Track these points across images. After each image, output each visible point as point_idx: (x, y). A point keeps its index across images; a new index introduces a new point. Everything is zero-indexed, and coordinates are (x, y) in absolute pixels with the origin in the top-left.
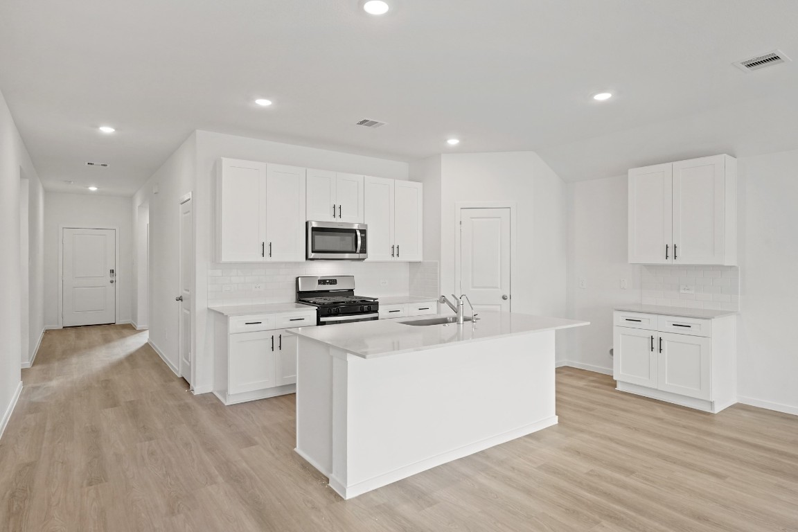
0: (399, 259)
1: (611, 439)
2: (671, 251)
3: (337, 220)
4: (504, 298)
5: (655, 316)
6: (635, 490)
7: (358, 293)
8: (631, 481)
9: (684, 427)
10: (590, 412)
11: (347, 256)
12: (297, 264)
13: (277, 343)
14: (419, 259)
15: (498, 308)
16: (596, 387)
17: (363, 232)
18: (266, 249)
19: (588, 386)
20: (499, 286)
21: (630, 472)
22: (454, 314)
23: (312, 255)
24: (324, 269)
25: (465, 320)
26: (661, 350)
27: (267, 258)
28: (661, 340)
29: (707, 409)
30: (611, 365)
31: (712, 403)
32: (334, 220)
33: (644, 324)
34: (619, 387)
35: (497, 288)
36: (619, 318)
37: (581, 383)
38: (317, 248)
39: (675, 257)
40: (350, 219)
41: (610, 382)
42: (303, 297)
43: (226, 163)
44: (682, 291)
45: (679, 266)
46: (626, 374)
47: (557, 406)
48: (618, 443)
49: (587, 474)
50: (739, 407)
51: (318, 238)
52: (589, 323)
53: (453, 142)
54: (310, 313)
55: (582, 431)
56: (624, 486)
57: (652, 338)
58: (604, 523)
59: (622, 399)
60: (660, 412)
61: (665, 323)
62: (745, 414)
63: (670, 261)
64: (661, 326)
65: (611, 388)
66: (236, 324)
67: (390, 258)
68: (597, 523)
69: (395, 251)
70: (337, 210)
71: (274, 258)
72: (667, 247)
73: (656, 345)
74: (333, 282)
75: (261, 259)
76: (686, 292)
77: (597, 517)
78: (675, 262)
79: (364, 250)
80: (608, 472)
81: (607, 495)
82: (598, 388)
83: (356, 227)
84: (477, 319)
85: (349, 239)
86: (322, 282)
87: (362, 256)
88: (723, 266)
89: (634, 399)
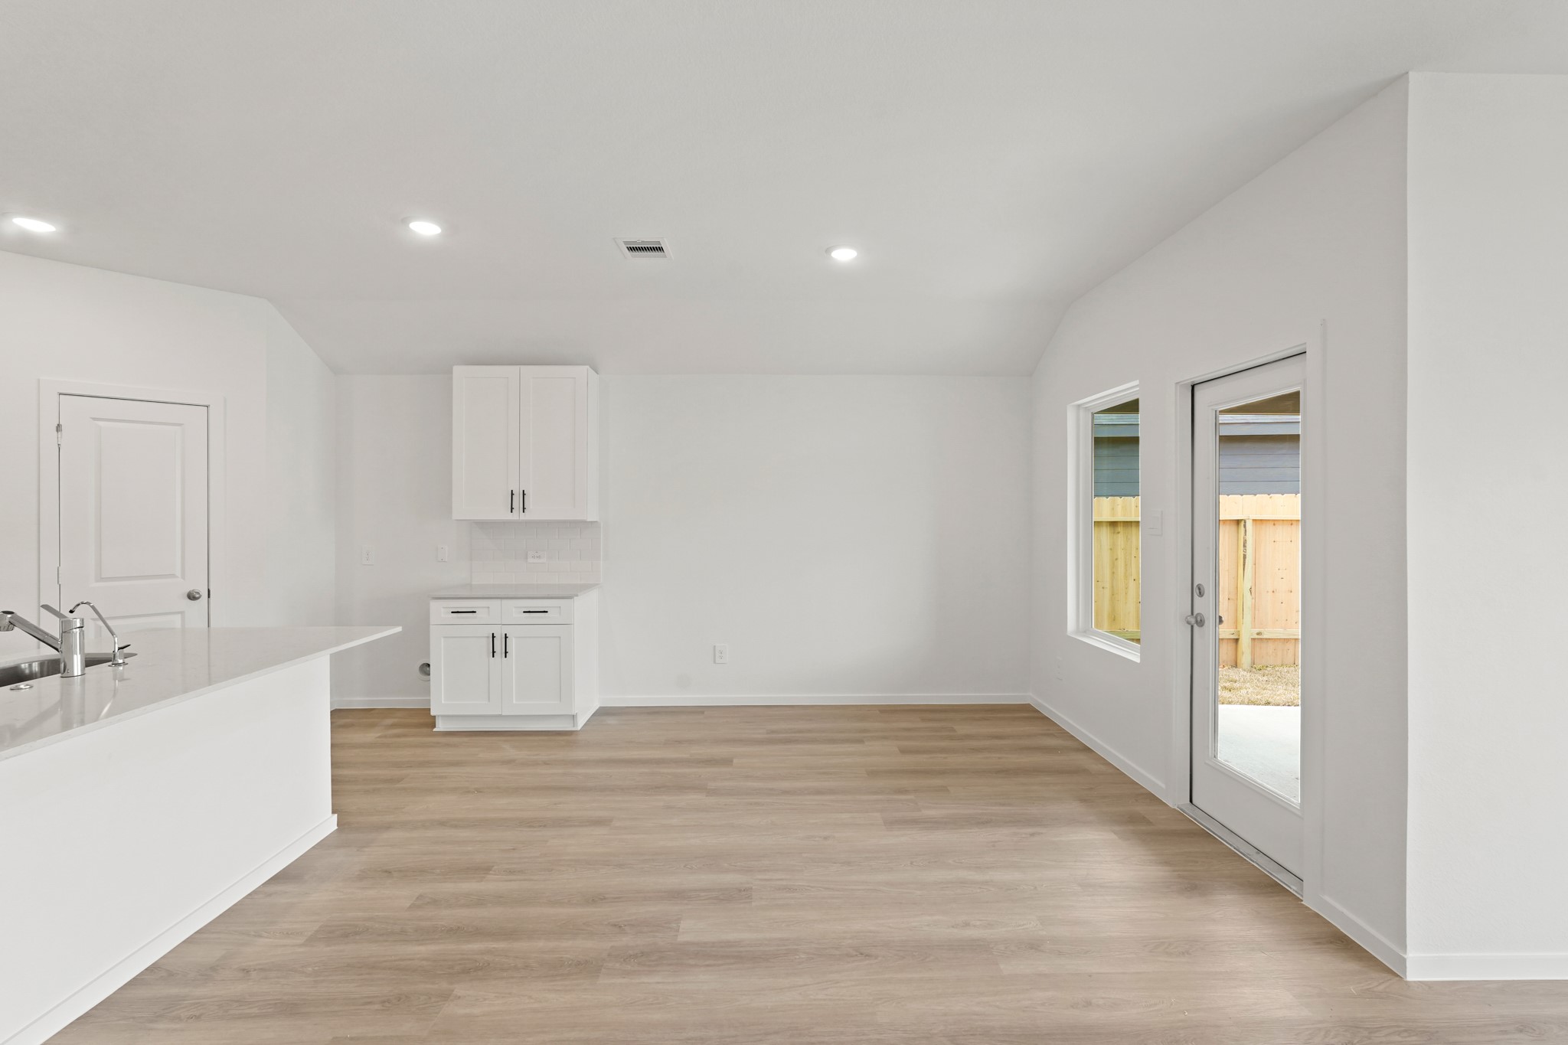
1: (442, 824)
2: (518, 500)
4: (192, 597)
5: (498, 602)
6: (499, 899)
8: (490, 885)
9: (546, 763)
10: (398, 786)
15: (176, 621)
16: (398, 736)
19: (385, 737)
20: (178, 573)
21: (481, 870)
22: (48, 653)
25: (90, 662)
26: (506, 653)
28: (506, 637)
29: (568, 727)
30: (428, 691)
31: (574, 717)
33: (479, 615)
34: (441, 726)
35: (173, 576)
36: (440, 611)
37: (371, 736)
39: (524, 509)
41: (424, 719)
44: (530, 560)
45: (527, 523)
46: (453, 701)
47: (334, 793)
48: (456, 827)
49: (412, 907)
50: (603, 712)
52: (399, 629)
55: (388, 827)
56: (480, 901)
57: (493, 637)
58: (460, 989)
59: (448, 745)
60: (509, 750)
61: (513, 610)
62: (612, 721)
63: (516, 515)
64: (504, 615)
65: (425, 730)
68: (446, 996)
72: (512, 494)
73: (498, 646)
76: (536, 560)
77: (444, 985)
78: (523, 517)
80: (448, 887)
81: (456, 932)
82: (404, 736)
84: (127, 656)
88: (584, 522)
89: (466, 739)
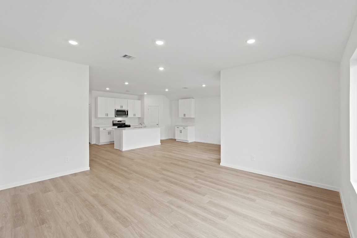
0: (135, 117)
2: (185, 115)
3: (122, 109)
4: (157, 125)
7: (126, 124)
11: (124, 116)
12: (113, 118)
13: (109, 133)
14: (140, 117)
16: (173, 141)
17: (127, 111)
18: (107, 115)
23: (116, 116)
24: (119, 119)
27: (107, 116)
30: (175, 137)
31: (188, 141)
32: (121, 109)
33: (179, 128)
34: (177, 140)
35: (156, 122)
36: (176, 128)
38: (117, 114)
40: (124, 108)
41: (175, 140)
42: (114, 125)
43: (99, 98)
44: (185, 122)
45: (186, 118)
46: (177, 138)
51: (117, 112)
53: (145, 94)
54: (116, 127)
60: (180, 143)
63: (184, 117)
64: (181, 128)
66: (101, 129)
67: (133, 116)
69: (134, 115)
70: (122, 107)
71: (108, 117)
73: (181, 132)
74: (121, 121)
75: (105, 117)
79: (127, 115)
83: (126, 110)
85: (124, 113)
86: (118, 122)
87: (127, 116)
